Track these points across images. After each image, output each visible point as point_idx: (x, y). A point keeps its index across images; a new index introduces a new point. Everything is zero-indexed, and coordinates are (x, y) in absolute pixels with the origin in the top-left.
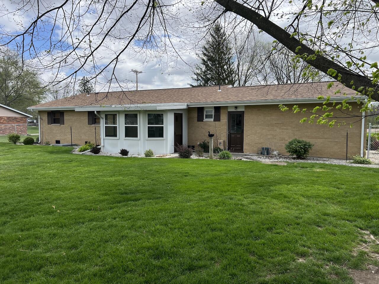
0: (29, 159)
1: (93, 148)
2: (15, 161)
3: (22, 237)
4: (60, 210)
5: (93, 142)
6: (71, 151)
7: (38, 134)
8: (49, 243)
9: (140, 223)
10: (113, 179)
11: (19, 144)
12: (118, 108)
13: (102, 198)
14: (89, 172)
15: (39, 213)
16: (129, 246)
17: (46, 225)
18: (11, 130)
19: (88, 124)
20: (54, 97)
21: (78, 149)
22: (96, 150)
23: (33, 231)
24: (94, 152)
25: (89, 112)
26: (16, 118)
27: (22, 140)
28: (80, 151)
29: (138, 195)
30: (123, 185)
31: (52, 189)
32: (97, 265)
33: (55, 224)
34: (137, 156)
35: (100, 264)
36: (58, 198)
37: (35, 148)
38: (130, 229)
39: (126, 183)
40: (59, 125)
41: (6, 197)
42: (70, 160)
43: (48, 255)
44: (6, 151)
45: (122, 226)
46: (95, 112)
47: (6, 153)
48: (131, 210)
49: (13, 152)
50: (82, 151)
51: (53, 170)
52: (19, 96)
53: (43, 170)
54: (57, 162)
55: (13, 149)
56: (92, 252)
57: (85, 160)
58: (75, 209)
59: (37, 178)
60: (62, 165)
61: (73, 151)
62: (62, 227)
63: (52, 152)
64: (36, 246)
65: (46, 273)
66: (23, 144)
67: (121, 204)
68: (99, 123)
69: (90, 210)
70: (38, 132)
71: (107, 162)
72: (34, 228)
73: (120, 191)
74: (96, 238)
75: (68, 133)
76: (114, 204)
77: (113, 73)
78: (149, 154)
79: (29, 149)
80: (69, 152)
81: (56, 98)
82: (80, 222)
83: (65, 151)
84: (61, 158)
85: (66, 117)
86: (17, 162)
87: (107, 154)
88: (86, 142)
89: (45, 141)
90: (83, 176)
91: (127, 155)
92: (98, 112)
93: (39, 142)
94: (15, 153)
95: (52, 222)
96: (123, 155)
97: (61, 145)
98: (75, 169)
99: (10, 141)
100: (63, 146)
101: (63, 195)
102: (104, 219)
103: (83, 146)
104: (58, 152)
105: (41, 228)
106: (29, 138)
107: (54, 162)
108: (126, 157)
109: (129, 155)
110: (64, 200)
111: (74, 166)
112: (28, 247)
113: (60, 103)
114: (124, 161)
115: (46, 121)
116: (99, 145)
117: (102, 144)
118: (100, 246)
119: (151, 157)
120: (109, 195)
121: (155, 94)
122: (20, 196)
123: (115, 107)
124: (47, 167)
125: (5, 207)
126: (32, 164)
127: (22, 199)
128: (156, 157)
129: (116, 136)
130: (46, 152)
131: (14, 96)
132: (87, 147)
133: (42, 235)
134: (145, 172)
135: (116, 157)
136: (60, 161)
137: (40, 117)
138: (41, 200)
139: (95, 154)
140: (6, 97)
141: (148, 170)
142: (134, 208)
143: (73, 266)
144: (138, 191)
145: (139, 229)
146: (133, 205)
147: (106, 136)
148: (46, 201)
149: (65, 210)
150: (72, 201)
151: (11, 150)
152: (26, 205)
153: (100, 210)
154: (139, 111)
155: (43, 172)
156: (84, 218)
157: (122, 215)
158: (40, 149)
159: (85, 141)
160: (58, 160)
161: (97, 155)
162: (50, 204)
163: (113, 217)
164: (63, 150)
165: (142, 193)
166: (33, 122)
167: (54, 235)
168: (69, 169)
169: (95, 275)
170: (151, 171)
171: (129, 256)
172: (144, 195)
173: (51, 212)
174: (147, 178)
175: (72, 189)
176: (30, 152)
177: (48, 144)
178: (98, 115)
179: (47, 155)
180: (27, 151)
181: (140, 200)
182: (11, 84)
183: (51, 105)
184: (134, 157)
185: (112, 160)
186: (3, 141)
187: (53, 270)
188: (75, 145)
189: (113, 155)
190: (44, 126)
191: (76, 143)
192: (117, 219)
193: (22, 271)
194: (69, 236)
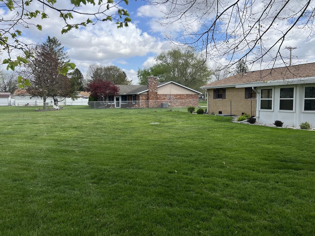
0: (202, 124)
1: (250, 119)
2: (193, 125)
3: (205, 181)
4: (229, 166)
5: (249, 113)
6: (231, 120)
7: (206, 106)
8: (224, 190)
9: (304, 192)
10: (271, 147)
11: (194, 113)
12: (272, 84)
13: (262, 162)
14: (249, 138)
15: (214, 165)
16: (296, 211)
17: (220, 176)
18: (188, 103)
19: (245, 98)
20: (217, 78)
21: (236, 119)
22: (252, 120)
23: (211, 178)
24: (250, 121)
25: (246, 88)
26: (191, 95)
27: (196, 110)
28: (239, 121)
29: (299, 165)
30: (282, 153)
31: (221, 149)
32: (265, 219)
33: (226, 177)
34: (292, 128)
35: (268, 219)
36: (226, 157)
37: (205, 116)
38: (294, 195)
39: (284, 152)
40: (222, 99)
41: (191, 150)
42: (232, 128)
43: (224, 199)
44: (187, 118)
45: (286, 191)
46: (253, 88)
47: (187, 120)
48: (293, 178)
49: (191, 119)
50: (240, 121)
51: (220, 134)
52: (194, 79)
53: (213, 133)
54: (222, 128)
55: (191, 117)
56: (260, 207)
57: (243, 128)
58: (241, 167)
59: (209, 139)
60: (226, 131)
61: (233, 120)
62: (232, 180)
63: (217, 121)
64: (215, 190)
65: (225, 213)
66: (196, 114)
67: (282, 170)
68: (255, 97)
69: (253, 171)
70: (206, 105)
71: (263, 131)
72: (212, 176)
73: (279, 158)
74: (262, 196)
75: (228, 105)
76: (275, 169)
77: (279, 52)
78: (305, 126)
79: (201, 117)
80: (230, 121)
81: (218, 78)
82: (246, 179)
83: (226, 120)
84: (224, 125)
85: (228, 93)
86: (195, 126)
87: (261, 124)
88: (243, 114)
89: (211, 112)
90: (244, 141)
91: (281, 126)
92: (255, 88)
93: (207, 112)
94: (192, 120)
95: (224, 174)
96: (277, 126)
97: (223, 115)
98: (236, 134)
99: (188, 111)
100: (224, 115)
101: (230, 155)
102: (267, 181)
103: (240, 117)
104: (221, 120)
105: (217, 177)
106: (200, 109)
107: (219, 128)
108: (280, 127)
109: (284, 126)
110: (231, 159)
111: (236, 133)
112: (210, 189)
113: (223, 82)
114: (279, 131)
115: (212, 97)
116: (254, 117)
117: (257, 115)
118: (266, 204)
119: (308, 130)
120: (269, 160)
121: (313, 68)
122: (200, 151)
123: (270, 82)
124: (215, 131)
125: (191, 157)
126: (205, 129)
127: (201, 153)
128: (313, 130)
129: (271, 109)
130: (212, 120)
131: (191, 79)
132: (244, 117)
133: (218, 183)
134: (303, 143)
135: (271, 127)
136: (224, 128)
137: (208, 94)
138: (214, 156)
139: (251, 123)
140: (186, 80)
141: (306, 142)
142: (296, 176)
143: (245, 214)
144: (297, 161)
145: (304, 197)
146: (295, 174)
147: (261, 108)
148: (218, 157)
149: (233, 167)
150: (237, 161)
151: (189, 117)
152: (204, 158)
153: (262, 172)
154: (296, 85)
155: (213, 135)
156: (249, 176)
157: (284, 181)
158: (208, 118)
159: (242, 112)
160: (223, 126)
161: (253, 124)
162: (221, 160)
163: (276, 181)
164: (225, 119)
165: (302, 163)
166: (201, 98)
167: (227, 185)
168: (232, 135)
169: (266, 228)
170: (310, 143)
171: (297, 221)
172: (306, 166)
173: (222, 167)
174: (306, 149)
175: (236, 151)
176: (202, 119)
177: (213, 114)
178: (255, 90)
179: (213, 122)
180: (200, 118)
181: (301, 170)
182: (189, 71)
183: (216, 84)
184: (289, 129)
185: (268, 130)
186: (184, 111)
187: (229, 212)
188: (233, 115)
189: (267, 125)
190: (211, 100)
191: (235, 114)
192: (280, 183)
193: (208, 207)
194: (238, 189)
